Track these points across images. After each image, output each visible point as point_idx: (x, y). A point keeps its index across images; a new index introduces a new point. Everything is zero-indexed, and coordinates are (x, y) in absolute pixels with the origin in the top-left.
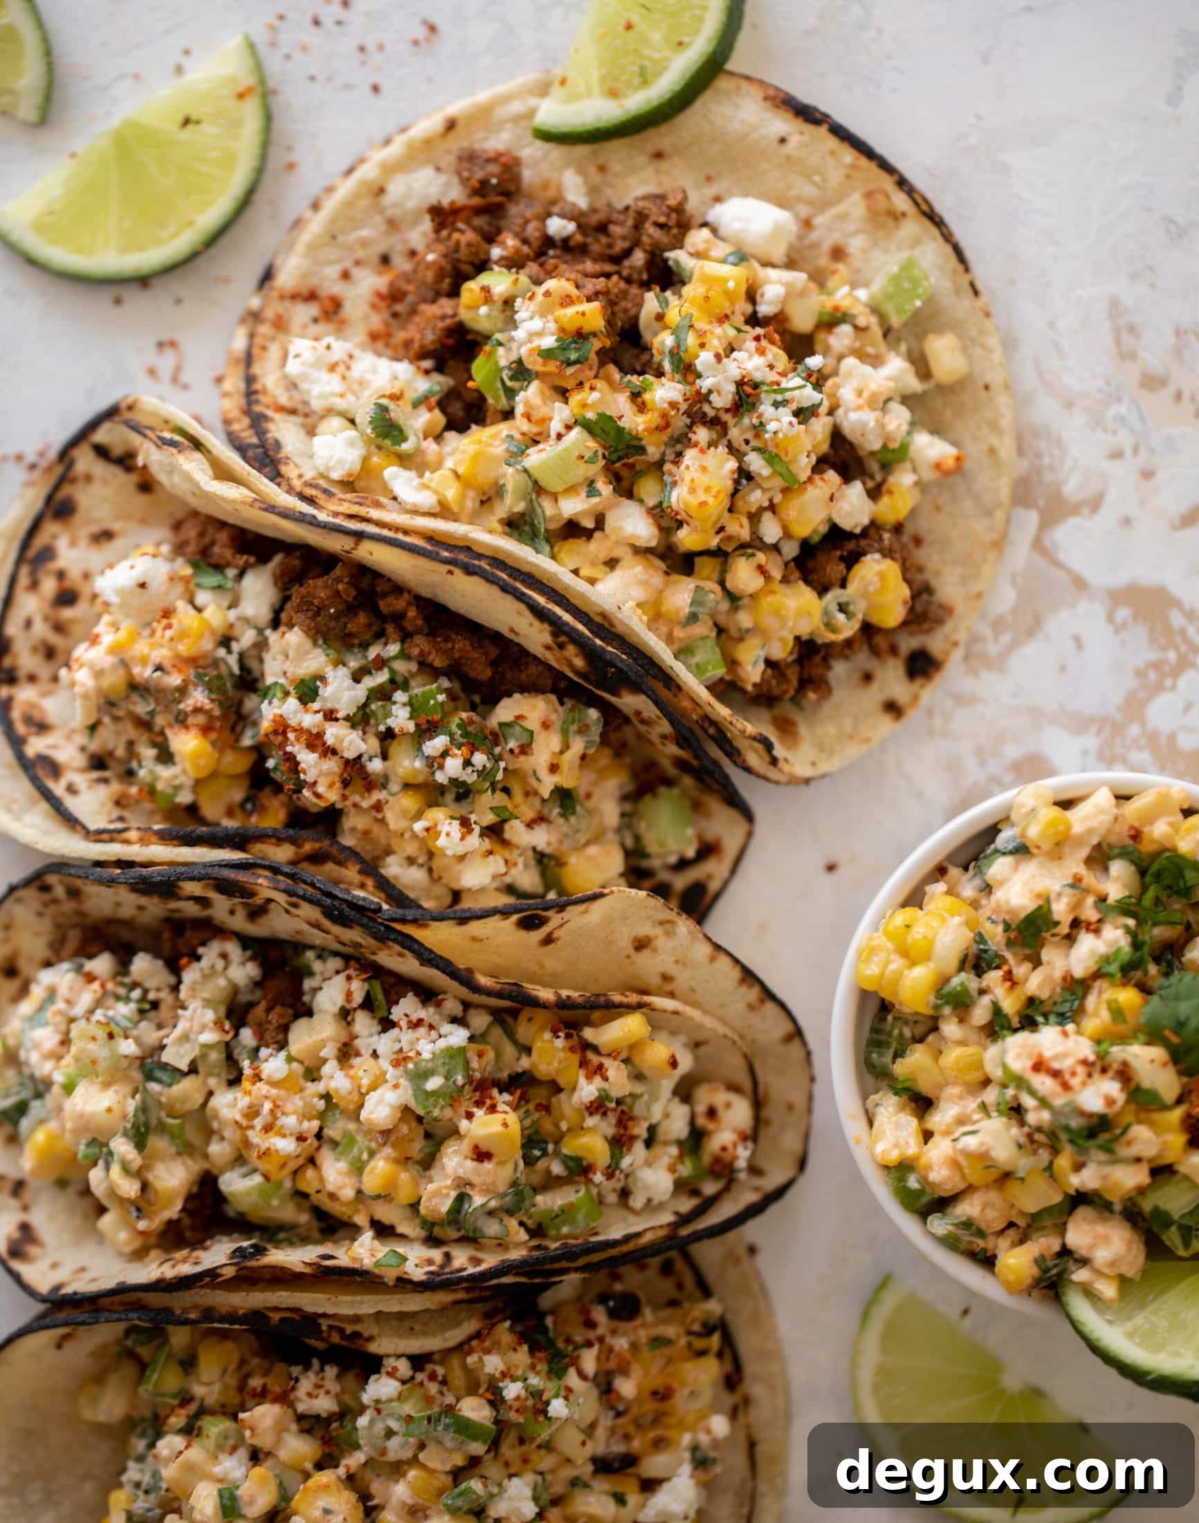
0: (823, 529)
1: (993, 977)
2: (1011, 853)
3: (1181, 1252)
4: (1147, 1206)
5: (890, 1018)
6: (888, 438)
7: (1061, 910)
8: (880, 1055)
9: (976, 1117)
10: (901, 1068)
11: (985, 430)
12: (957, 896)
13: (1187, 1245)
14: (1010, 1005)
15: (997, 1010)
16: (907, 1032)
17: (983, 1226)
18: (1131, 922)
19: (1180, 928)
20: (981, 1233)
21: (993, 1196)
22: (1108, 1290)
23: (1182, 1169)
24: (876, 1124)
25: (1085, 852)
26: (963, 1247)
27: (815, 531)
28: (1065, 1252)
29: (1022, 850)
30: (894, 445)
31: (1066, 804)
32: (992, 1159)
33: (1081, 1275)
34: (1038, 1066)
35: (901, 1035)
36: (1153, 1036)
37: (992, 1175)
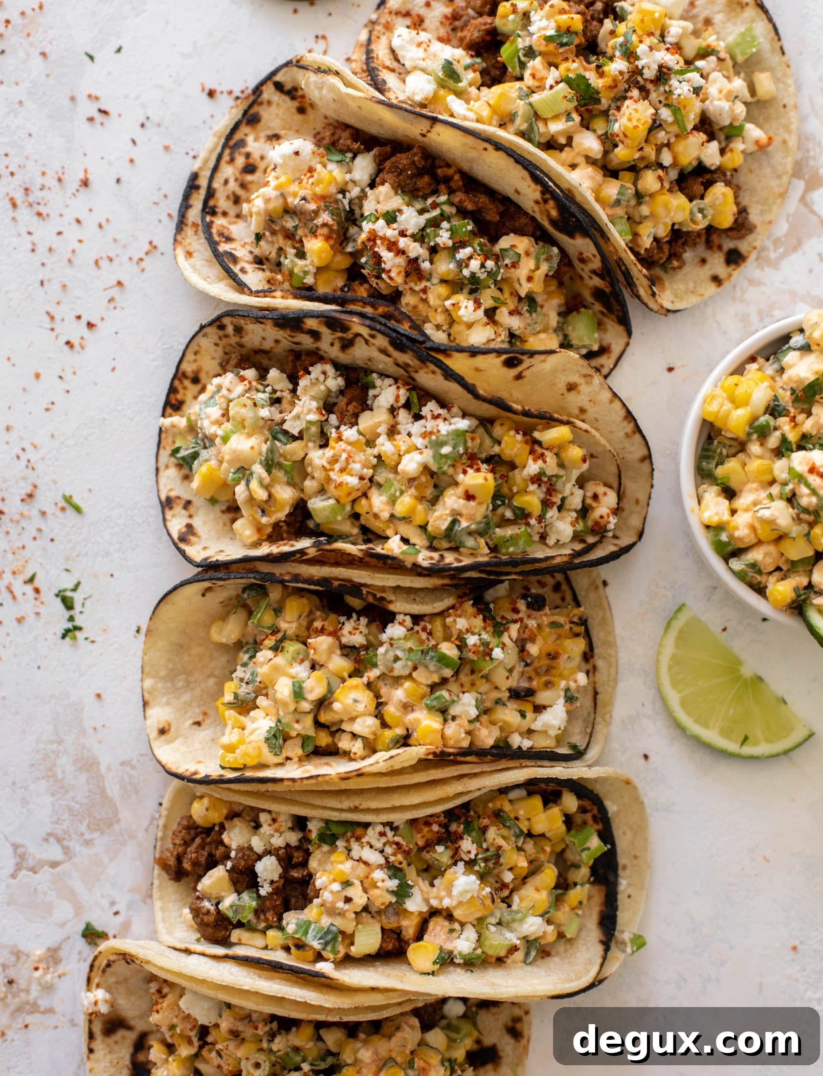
0: (695, 163)
1: (783, 421)
5: (716, 442)
6: (734, 119)
8: (708, 463)
9: (765, 502)
10: (720, 471)
11: (781, 130)
14: (793, 437)
15: (784, 440)
16: (725, 452)
17: (762, 568)
21: (771, 548)
26: (748, 579)
27: (690, 163)
30: (737, 124)
32: (776, 524)
34: (812, 470)
35: (721, 453)
37: (775, 535)
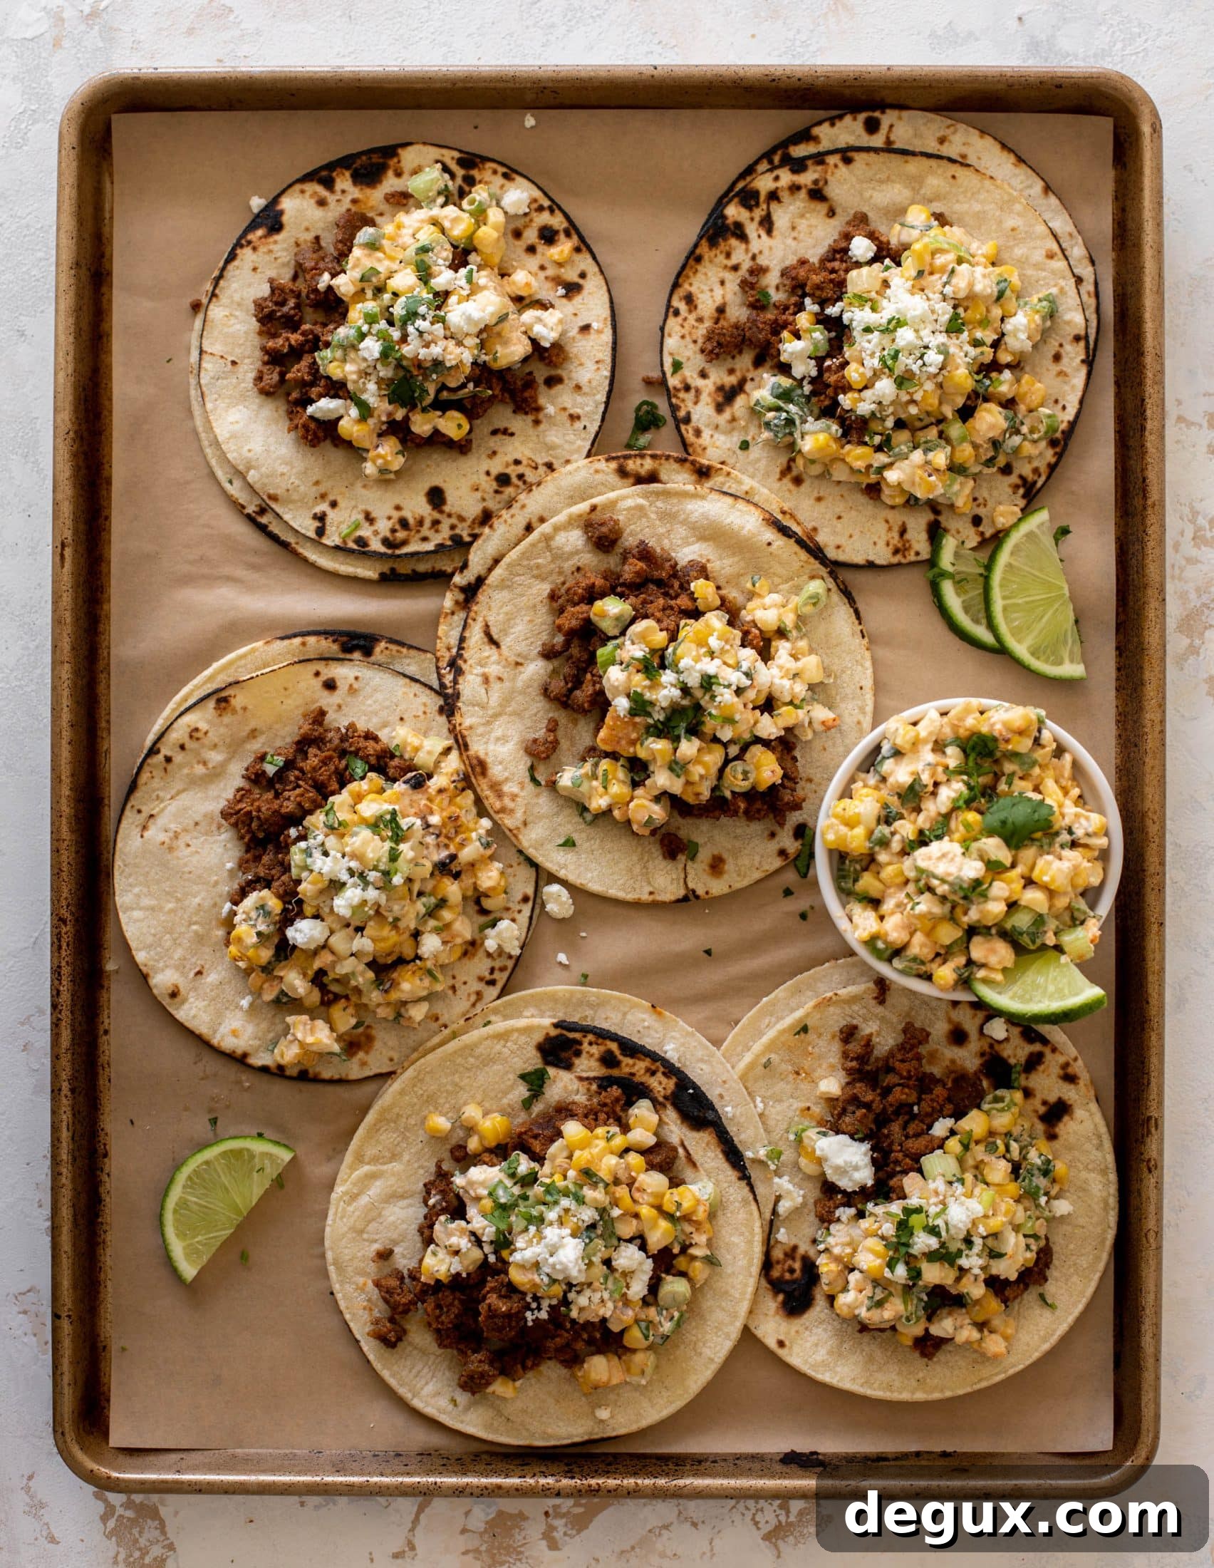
2: (892, 756)
3: (1032, 947)
4: (1008, 926)
7: (926, 778)
12: (868, 786)
13: (1033, 942)
18: (965, 777)
19: (991, 775)
20: (923, 963)
22: (999, 977)
23: (1023, 903)
24: (854, 921)
25: (930, 746)
28: (970, 962)
29: (897, 753)
31: (915, 724)
33: (981, 974)
36: (991, 833)
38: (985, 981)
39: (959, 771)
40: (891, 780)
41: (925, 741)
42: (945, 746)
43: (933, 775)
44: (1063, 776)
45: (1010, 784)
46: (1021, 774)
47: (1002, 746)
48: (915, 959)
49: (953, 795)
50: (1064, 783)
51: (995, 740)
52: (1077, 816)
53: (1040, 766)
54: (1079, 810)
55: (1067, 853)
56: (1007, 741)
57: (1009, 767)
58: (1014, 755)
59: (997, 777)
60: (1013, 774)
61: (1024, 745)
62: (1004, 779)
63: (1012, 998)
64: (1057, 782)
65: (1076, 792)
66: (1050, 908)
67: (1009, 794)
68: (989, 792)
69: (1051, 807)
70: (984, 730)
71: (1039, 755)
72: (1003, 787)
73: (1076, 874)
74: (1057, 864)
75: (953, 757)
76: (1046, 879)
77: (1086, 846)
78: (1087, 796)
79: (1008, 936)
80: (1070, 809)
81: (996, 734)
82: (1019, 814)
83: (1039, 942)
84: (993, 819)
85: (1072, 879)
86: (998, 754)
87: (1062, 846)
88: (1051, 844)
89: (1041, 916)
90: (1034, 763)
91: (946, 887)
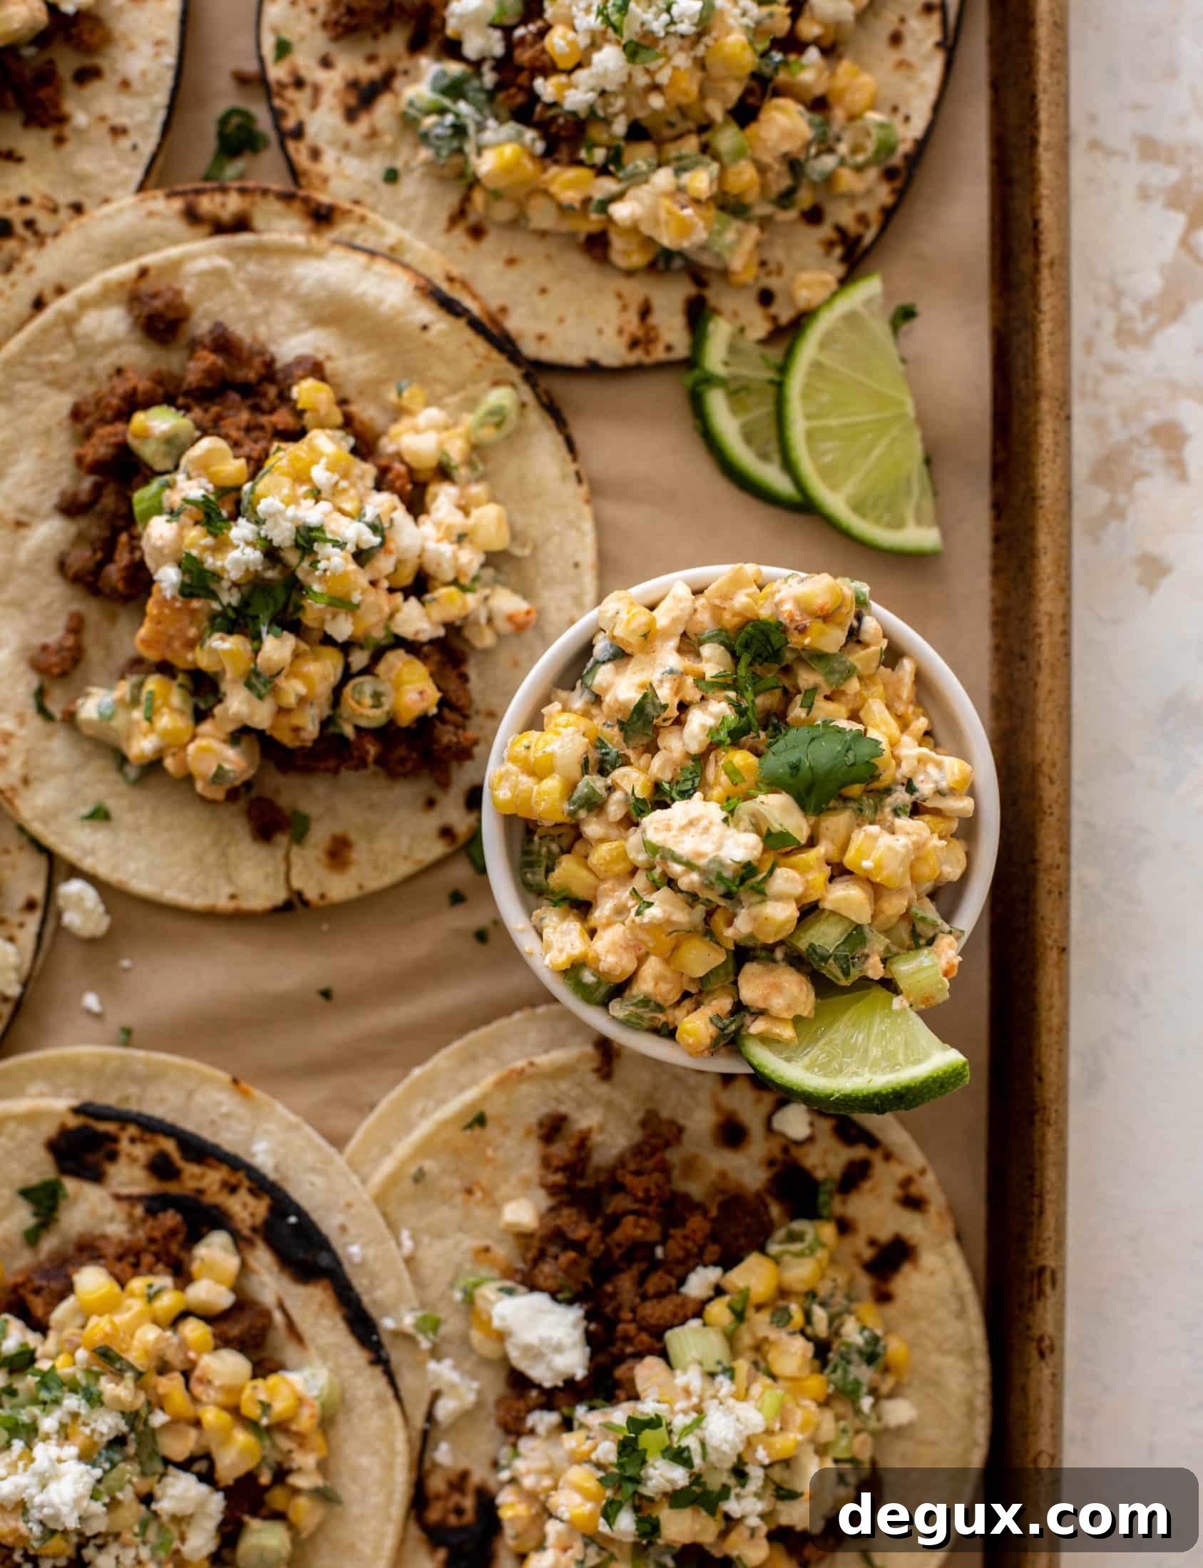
1: (621, 774)
2: (610, 660)
3: (844, 982)
4: (802, 945)
5: (536, 838)
7: (665, 694)
8: (534, 873)
10: (553, 881)
12: (570, 711)
13: (846, 973)
15: (630, 799)
16: (554, 847)
17: (659, 999)
18: (732, 694)
19: (778, 692)
20: (660, 1008)
22: (787, 1032)
23: (827, 905)
24: (544, 936)
25: (673, 643)
26: (646, 1024)
28: (739, 1008)
29: (620, 655)
31: (652, 608)
33: (757, 1027)
35: (549, 851)
36: (774, 784)
38: (765, 1039)
39: (722, 684)
40: (608, 699)
41: (666, 635)
42: (701, 643)
43: (678, 690)
44: (899, 697)
45: (809, 707)
46: (828, 692)
47: (795, 640)
48: (646, 1002)
49: (711, 722)
50: (901, 709)
51: (782, 629)
52: (922, 761)
53: (860, 678)
54: (924, 750)
55: (903, 822)
56: (802, 631)
57: (806, 678)
58: (817, 658)
59: (788, 697)
60: (814, 690)
61: (832, 639)
62: (799, 698)
63: (809, 1068)
64: (889, 707)
65: (921, 723)
66: (873, 917)
67: (809, 723)
68: (775, 722)
69: (877, 743)
70: (765, 613)
71: (858, 658)
72: (797, 712)
73: (918, 859)
74: (886, 840)
75: (713, 660)
76: (867, 864)
77: (936, 812)
78: (940, 732)
79: (802, 962)
80: (910, 749)
81: (784, 619)
82: (822, 754)
83: (855, 973)
84: (778, 760)
85: (912, 867)
86: (789, 657)
87: (896, 812)
88: (877, 808)
89: (858, 927)
90: (850, 672)
91: (695, 877)
